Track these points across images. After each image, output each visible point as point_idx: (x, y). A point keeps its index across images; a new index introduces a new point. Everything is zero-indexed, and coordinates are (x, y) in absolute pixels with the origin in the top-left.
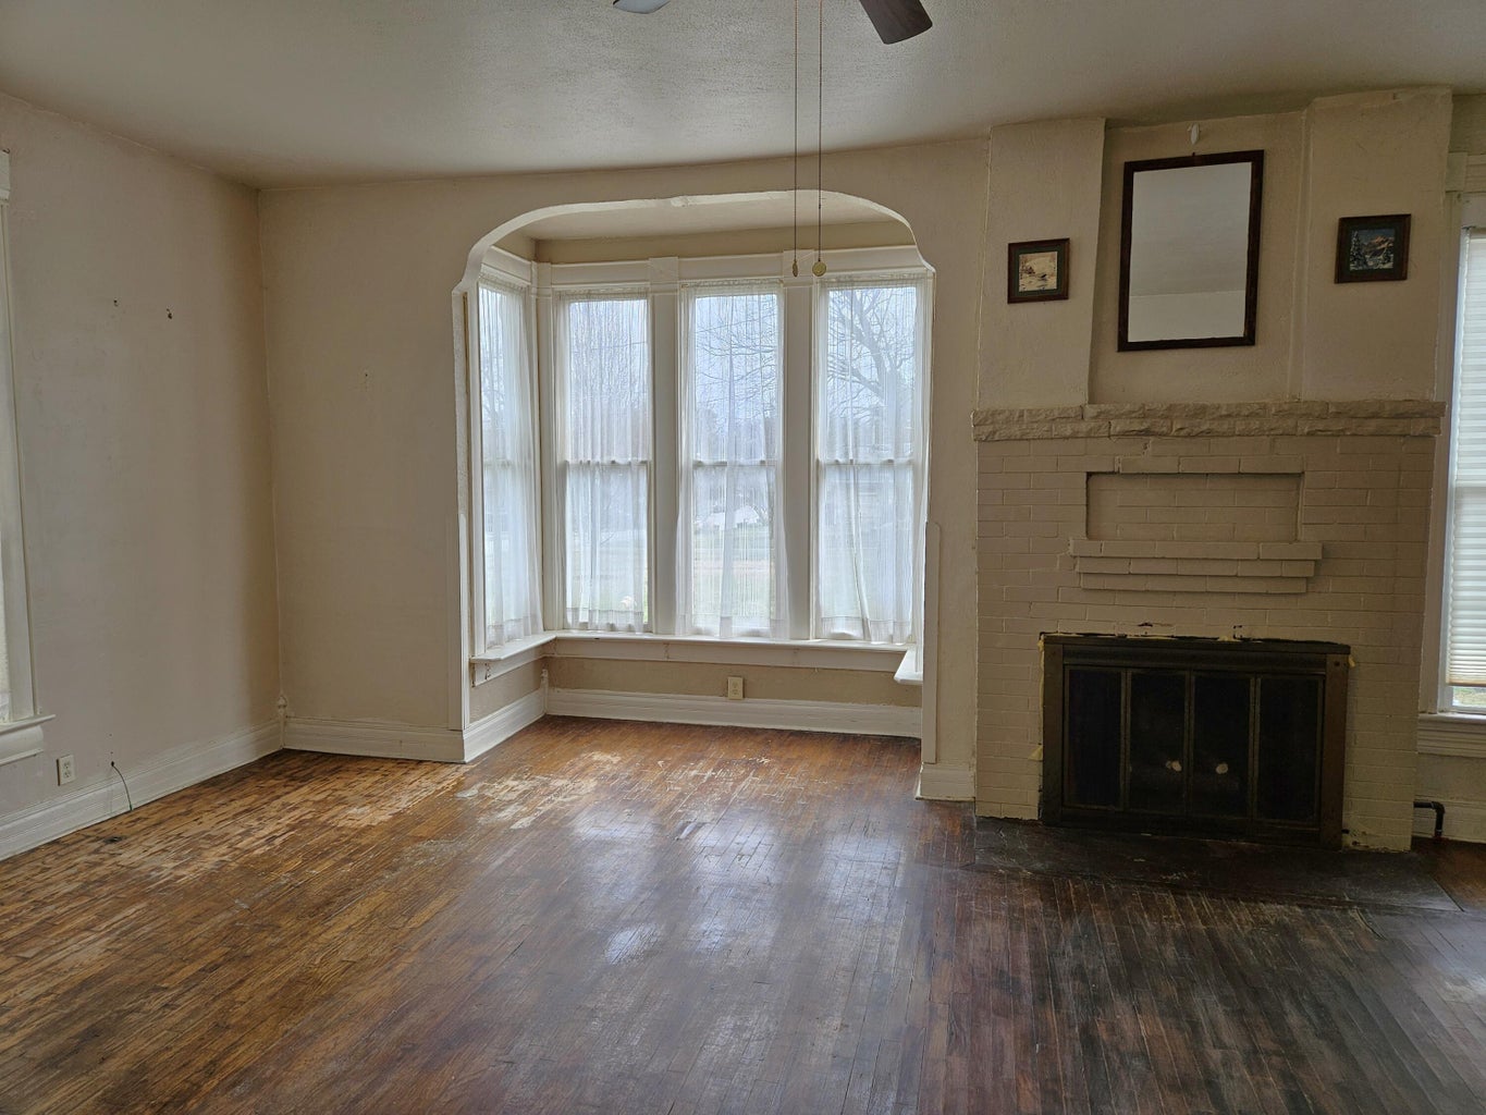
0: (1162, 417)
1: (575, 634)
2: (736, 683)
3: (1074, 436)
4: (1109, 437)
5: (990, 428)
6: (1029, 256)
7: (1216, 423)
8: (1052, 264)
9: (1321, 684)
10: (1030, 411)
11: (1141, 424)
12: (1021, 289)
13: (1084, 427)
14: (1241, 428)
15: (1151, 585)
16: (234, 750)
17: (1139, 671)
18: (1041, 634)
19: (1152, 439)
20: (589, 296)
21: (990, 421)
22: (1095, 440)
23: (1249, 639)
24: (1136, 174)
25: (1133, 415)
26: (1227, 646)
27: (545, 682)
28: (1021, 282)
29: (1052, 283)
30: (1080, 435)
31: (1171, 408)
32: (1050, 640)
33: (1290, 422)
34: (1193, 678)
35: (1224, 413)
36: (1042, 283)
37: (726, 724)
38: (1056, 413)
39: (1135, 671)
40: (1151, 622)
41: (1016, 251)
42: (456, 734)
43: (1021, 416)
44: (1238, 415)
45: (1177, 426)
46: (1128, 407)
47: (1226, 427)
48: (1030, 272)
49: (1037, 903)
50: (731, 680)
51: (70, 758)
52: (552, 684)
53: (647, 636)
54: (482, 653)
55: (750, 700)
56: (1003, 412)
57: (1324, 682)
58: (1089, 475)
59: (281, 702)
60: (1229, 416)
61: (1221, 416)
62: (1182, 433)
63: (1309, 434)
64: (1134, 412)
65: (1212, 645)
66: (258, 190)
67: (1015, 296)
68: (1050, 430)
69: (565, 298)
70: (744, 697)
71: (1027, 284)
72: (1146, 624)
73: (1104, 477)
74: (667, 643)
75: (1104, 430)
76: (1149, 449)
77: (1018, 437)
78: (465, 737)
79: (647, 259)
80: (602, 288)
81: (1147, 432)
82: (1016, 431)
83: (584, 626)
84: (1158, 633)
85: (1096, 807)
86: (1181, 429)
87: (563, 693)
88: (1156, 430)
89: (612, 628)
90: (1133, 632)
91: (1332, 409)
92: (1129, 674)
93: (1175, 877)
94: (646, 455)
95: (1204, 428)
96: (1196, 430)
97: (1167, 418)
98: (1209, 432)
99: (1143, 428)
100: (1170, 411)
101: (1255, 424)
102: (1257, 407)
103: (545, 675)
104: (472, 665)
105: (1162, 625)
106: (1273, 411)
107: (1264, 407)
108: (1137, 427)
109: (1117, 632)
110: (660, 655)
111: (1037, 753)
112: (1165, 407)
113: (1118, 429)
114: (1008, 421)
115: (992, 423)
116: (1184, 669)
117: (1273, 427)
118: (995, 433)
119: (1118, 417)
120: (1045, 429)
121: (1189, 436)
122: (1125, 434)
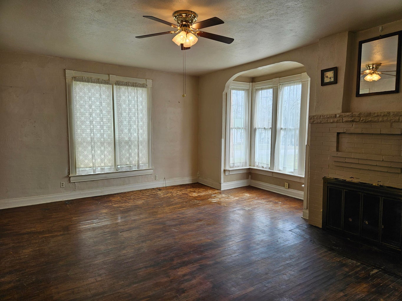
0: (357, 117)
1: (255, 168)
2: (286, 184)
3: (333, 122)
4: (343, 122)
6: (327, 73)
7: (373, 118)
8: (332, 74)
10: (322, 115)
11: (351, 119)
12: (325, 82)
13: (336, 120)
14: (381, 120)
15: (352, 166)
16: (187, 180)
17: (347, 190)
19: (354, 123)
20: (262, 89)
21: (313, 118)
22: (339, 123)
23: (382, 186)
24: (363, 44)
27: (250, 178)
28: (325, 80)
29: (332, 80)
30: (335, 122)
31: (360, 114)
32: (324, 178)
33: (397, 118)
34: (363, 195)
35: (376, 115)
36: (330, 80)
37: (284, 194)
38: (329, 116)
40: (353, 177)
41: (323, 72)
42: (220, 184)
43: (320, 117)
44: (380, 116)
45: (362, 119)
47: (376, 119)
48: (327, 77)
50: (286, 183)
51: (157, 176)
52: (251, 179)
53: (270, 170)
54: (227, 168)
55: (290, 189)
56: (316, 116)
58: (338, 134)
59: (198, 173)
60: (378, 116)
61: (375, 116)
62: (363, 121)
64: (349, 115)
65: (371, 186)
66: (199, 77)
67: (323, 84)
68: (327, 121)
69: (257, 90)
70: (288, 188)
71: (327, 80)
72: (352, 178)
74: (273, 172)
75: (341, 121)
76: (354, 126)
77: (319, 123)
78: (222, 185)
79: (272, 79)
80: (264, 87)
81: (353, 121)
82: (319, 121)
83: (257, 166)
84: (355, 181)
85: (335, 228)
87: (253, 181)
88: (355, 120)
89: (263, 167)
90: (348, 179)
92: (345, 191)
94: (270, 126)
95: (369, 120)
96: (367, 120)
97: (359, 117)
98: (371, 121)
99: (351, 120)
101: (385, 118)
102: (386, 113)
103: (250, 176)
104: (225, 171)
105: (356, 178)
106: (392, 114)
107: (389, 113)
108: (350, 119)
109: (344, 179)
110: (270, 175)
112: (358, 114)
113: (345, 120)
114: (317, 118)
116: (360, 192)
117: (391, 119)
119: (345, 117)
121: (365, 122)
122: (347, 122)
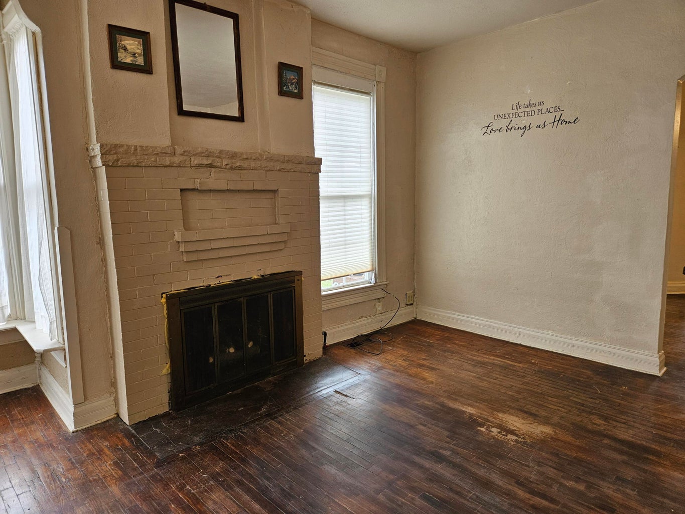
0: (216, 157)
3: (171, 166)
4: (191, 167)
5: (115, 157)
6: (123, 37)
7: (242, 162)
8: (139, 46)
9: (293, 291)
10: (141, 147)
11: (207, 160)
12: (119, 60)
13: (176, 160)
14: (254, 165)
15: (221, 254)
17: (221, 303)
18: (162, 294)
19: (213, 170)
21: (113, 152)
22: (182, 168)
23: (264, 276)
24: (176, 4)
25: (203, 155)
26: (256, 281)
28: (119, 55)
29: (140, 60)
30: (175, 165)
31: (221, 152)
32: (168, 297)
33: (272, 164)
34: (245, 301)
35: (244, 157)
36: (134, 58)
38: (159, 150)
39: (219, 304)
40: (221, 275)
41: (114, 31)
43: (136, 150)
44: (251, 159)
45: (225, 163)
46: (200, 150)
47: (246, 164)
48: (125, 49)
49: (222, 464)
56: (122, 146)
57: (295, 289)
58: (181, 190)
60: (247, 159)
61: (244, 159)
62: (228, 167)
63: (279, 170)
64: (203, 153)
65: (249, 282)
67: (116, 65)
68: (156, 161)
71: (124, 58)
72: (219, 277)
73: (190, 192)
75: (187, 163)
76: (212, 175)
77: (135, 165)
81: (210, 166)
82: (133, 160)
84: (225, 281)
86: (227, 165)
88: (215, 164)
90: (213, 283)
91: (287, 159)
92: (216, 307)
93: (263, 410)
95: (238, 164)
96: (234, 165)
97: (219, 157)
98: (240, 167)
99: (208, 163)
100: (221, 154)
101: (258, 164)
102: (258, 154)
105: (227, 276)
106: (265, 158)
107: (261, 155)
108: (205, 162)
109: (205, 284)
111: (166, 369)
112: (218, 152)
113: (196, 162)
114: (126, 152)
115: (115, 154)
116: (240, 298)
117: (265, 166)
118: (118, 160)
119: (194, 155)
120: (153, 159)
121: (231, 169)
122: (199, 166)
